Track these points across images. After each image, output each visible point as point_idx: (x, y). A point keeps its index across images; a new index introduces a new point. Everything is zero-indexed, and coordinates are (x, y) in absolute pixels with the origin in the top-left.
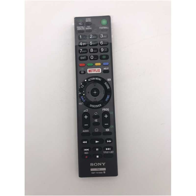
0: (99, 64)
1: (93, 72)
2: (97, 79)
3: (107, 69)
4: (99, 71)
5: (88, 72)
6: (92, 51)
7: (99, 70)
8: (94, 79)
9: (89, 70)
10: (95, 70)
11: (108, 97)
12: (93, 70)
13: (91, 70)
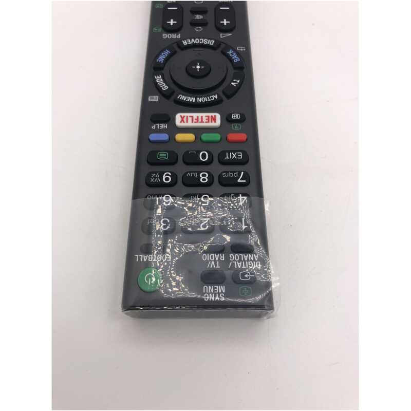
0: (180, 137)
1: (202, 117)
2: (192, 99)
3: (156, 126)
4: (182, 118)
5: (218, 116)
6: (204, 175)
7: (182, 121)
8: (200, 100)
9: (215, 122)
10: (194, 121)
11: (161, 59)
12: (202, 122)
13: (208, 122)
